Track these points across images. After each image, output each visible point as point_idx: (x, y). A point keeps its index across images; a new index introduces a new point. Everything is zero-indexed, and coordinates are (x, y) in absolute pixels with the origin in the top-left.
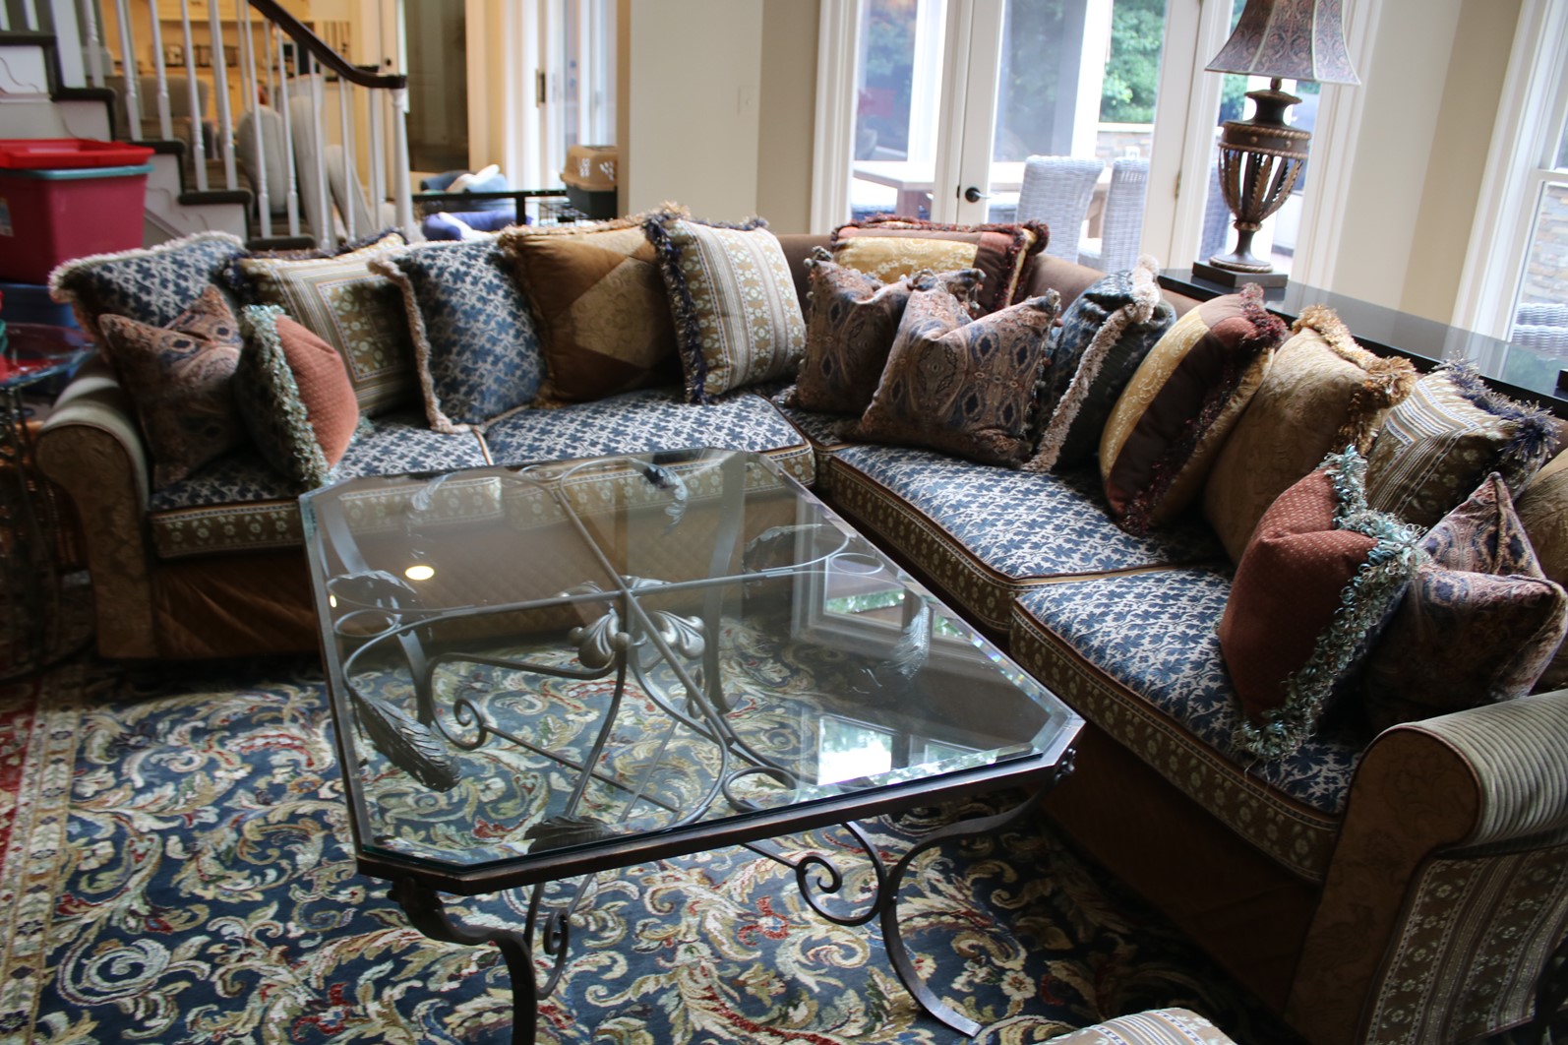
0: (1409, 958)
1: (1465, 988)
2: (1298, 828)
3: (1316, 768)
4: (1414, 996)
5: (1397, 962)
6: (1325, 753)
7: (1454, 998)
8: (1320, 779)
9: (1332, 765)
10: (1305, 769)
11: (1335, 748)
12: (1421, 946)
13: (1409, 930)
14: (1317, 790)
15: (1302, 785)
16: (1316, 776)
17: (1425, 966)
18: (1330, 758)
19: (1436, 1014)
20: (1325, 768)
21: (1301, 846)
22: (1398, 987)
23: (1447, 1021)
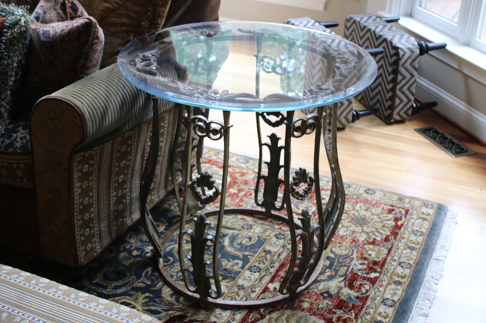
0: (82, 204)
1: (112, 209)
2: (15, 165)
3: (15, 135)
4: (91, 220)
5: (77, 208)
6: (18, 127)
7: (109, 215)
8: (18, 139)
9: (22, 131)
10: (10, 137)
11: (22, 124)
12: (85, 197)
13: (77, 191)
14: (18, 145)
15: (11, 145)
16: (16, 138)
17: (90, 205)
18: (20, 129)
19: (104, 225)
20: (19, 134)
21: (20, 173)
22: (82, 219)
23: (109, 226)
